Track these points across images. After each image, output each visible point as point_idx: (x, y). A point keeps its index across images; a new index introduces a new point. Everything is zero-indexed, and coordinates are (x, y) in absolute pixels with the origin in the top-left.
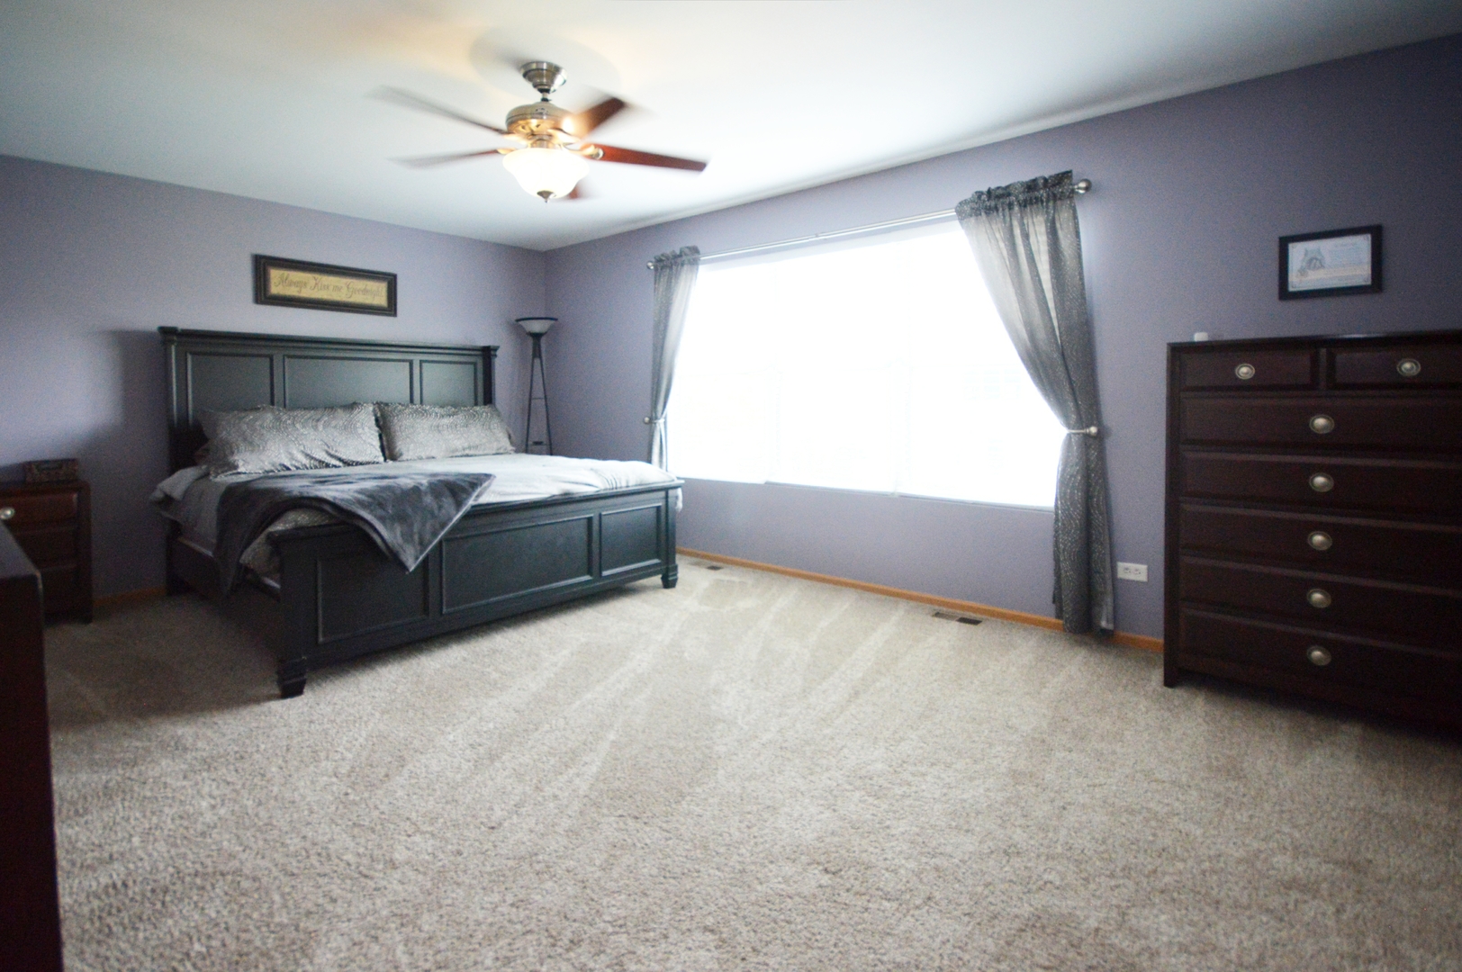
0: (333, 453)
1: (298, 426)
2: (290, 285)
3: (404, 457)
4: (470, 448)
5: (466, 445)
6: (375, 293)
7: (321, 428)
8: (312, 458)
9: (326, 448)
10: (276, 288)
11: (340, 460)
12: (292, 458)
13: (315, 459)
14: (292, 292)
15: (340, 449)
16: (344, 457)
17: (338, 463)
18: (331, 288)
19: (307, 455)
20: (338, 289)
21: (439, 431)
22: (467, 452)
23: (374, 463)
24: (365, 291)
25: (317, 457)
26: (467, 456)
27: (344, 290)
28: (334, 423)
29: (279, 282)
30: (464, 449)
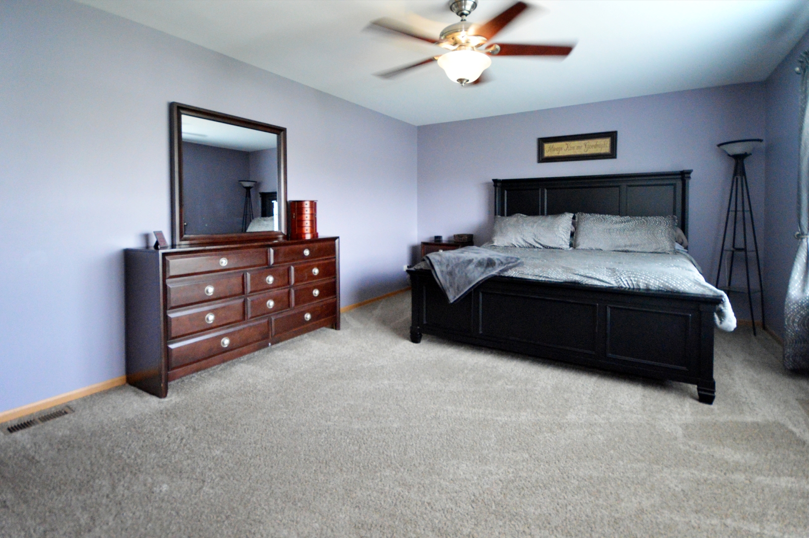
0: (537, 240)
1: (524, 225)
2: (554, 150)
3: (580, 247)
4: (631, 246)
5: (628, 243)
6: (603, 146)
7: (535, 226)
8: (526, 242)
9: (534, 237)
10: (547, 154)
11: (541, 245)
12: (517, 241)
13: (528, 243)
14: (555, 154)
15: (542, 238)
16: (542, 243)
17: (540, 246)
18: (576, 148)
19: (524, 240)
20: (579, 147)
21: (610, 233)
22: (627, 248)
23: (559, 248)
24: (596, 146)
25: (529, 242)
26: (626, 251)
27: (584, 147)
28: (543, 224)
29: (550, 150)
30: (625, 246)
